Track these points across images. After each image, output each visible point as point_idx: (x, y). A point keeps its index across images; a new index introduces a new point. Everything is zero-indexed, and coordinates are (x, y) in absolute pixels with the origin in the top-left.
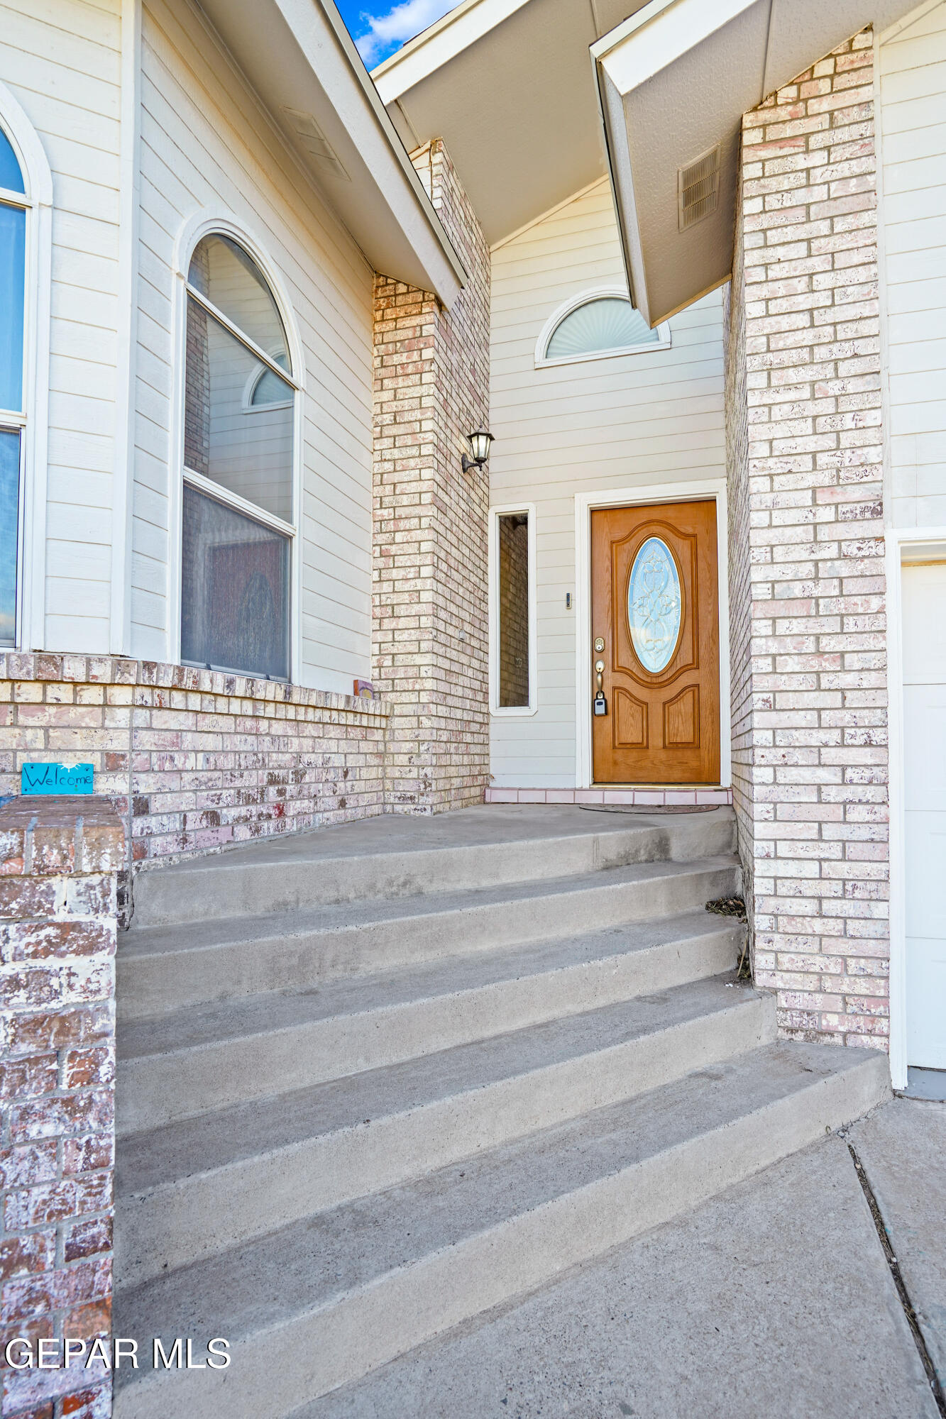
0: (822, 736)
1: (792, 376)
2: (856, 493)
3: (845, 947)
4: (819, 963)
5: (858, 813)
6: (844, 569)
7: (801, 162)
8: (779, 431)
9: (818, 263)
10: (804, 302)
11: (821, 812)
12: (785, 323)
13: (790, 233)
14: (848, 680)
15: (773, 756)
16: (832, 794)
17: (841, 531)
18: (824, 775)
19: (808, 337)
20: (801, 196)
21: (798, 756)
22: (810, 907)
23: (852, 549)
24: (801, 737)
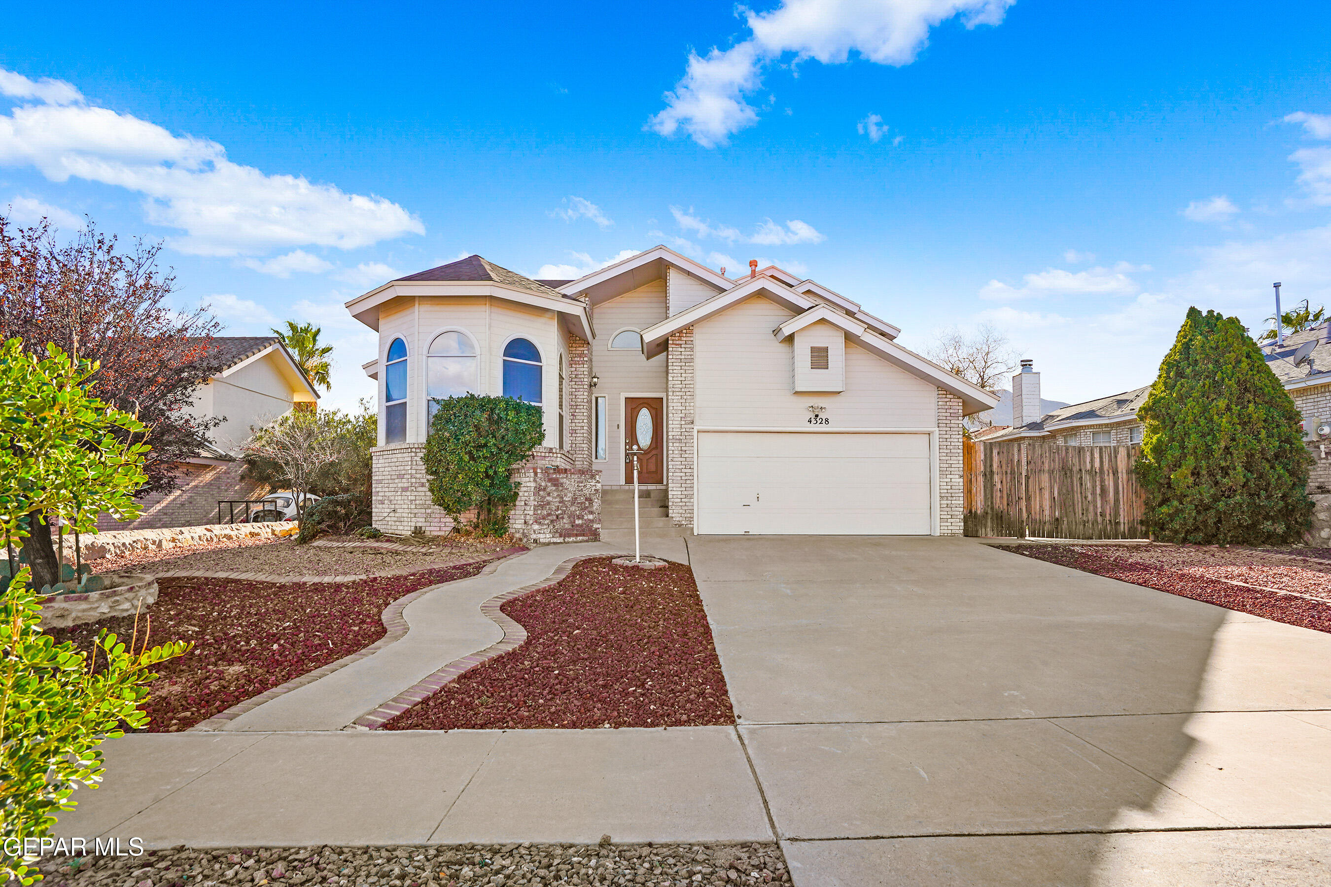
1: (678, 394)
2: (689, 419)
3: (686, 508)
5: (688, 482)
6: (686, 434)
7: (680, 350)
8: (674, 405)
9: (683, 371)
10: (680, 379)
11: (681, 482)
12: (676, 382)
13: (677, 364)
16: (683, 478)
17: (686, 426)
18: (682, 474)
19: (680, 386)
20: (680, 357)
23: (687, 430)
24: (678, 467)
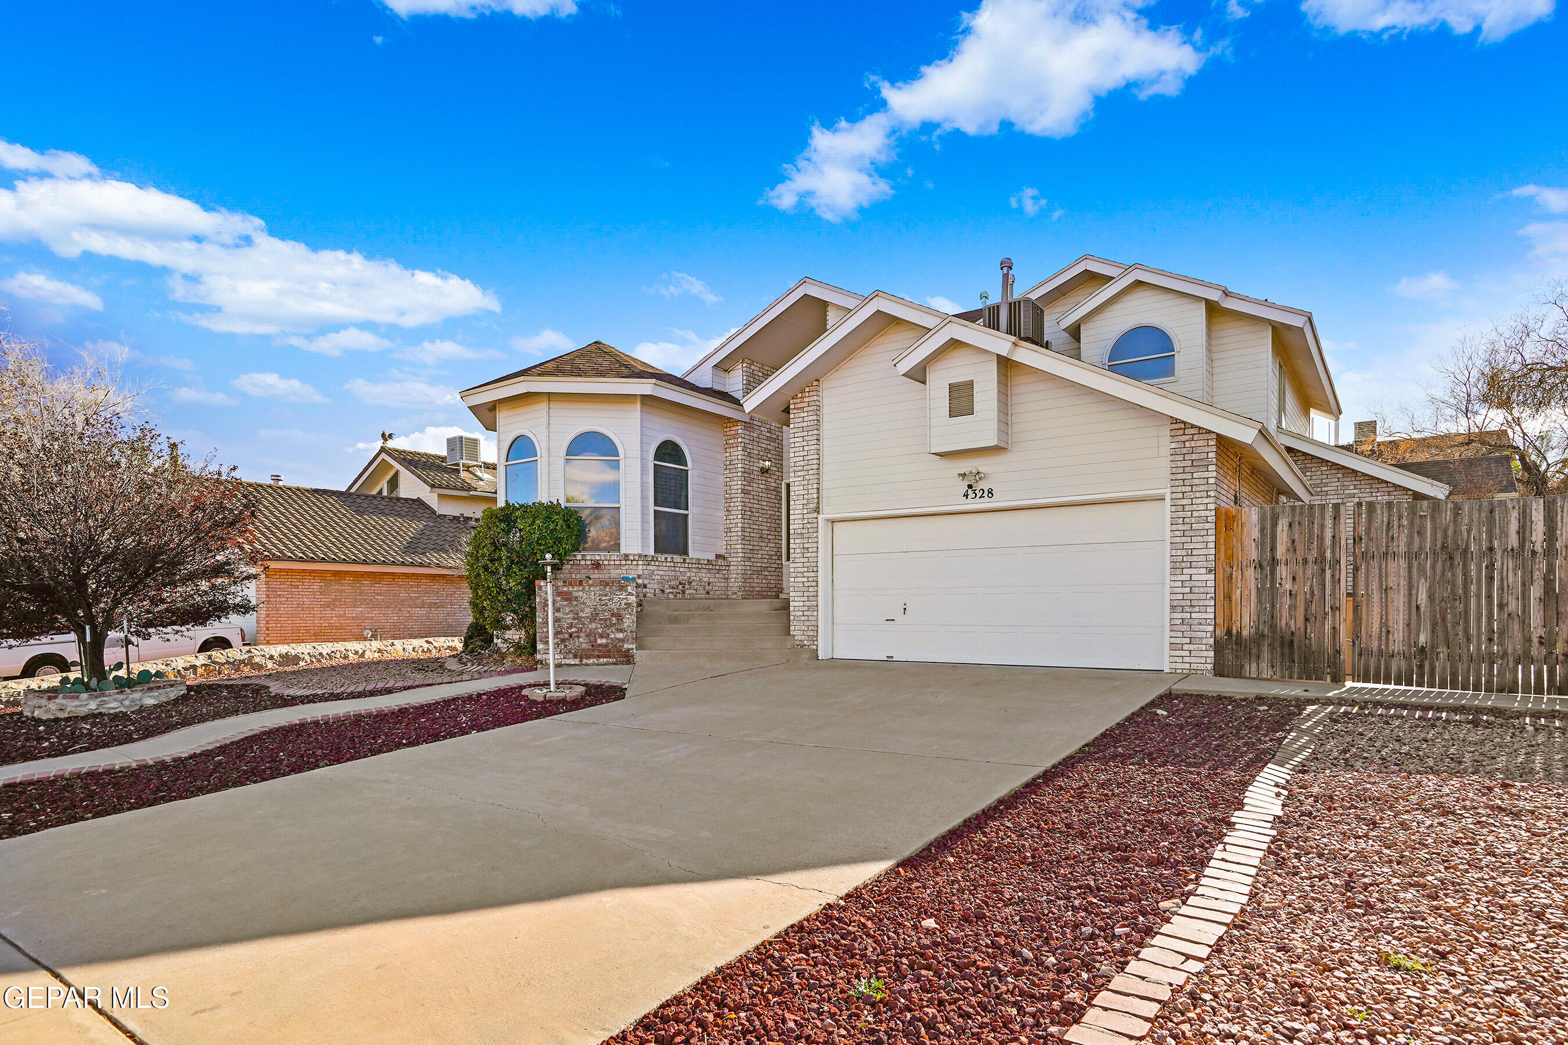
0: (804, 569)
2: (812, 506)
4: (803, 628)
5: (812, 589)
6: (810, 526)
11: (803, 589)
14: (809, 555)
15: (794, 575)
16: (806, 584)
17: (808, 516)
18: (804, 579)
21: (799, 575)
22: (801, 613)
23: (810, 520)
24: (800, 570)
